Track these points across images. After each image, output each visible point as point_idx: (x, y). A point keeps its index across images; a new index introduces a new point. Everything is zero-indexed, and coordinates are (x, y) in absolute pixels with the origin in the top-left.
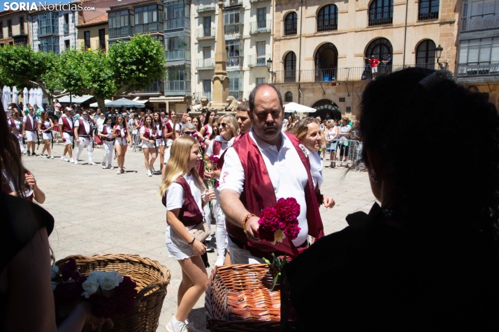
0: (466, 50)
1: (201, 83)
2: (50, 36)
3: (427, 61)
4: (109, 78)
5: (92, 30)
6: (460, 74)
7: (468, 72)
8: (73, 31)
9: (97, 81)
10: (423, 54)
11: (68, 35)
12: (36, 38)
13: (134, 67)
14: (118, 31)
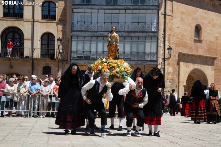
0: (76, 43)
3: (48, 47)
6: (73, 58)
7: (78, 57)
10: (45, 42)
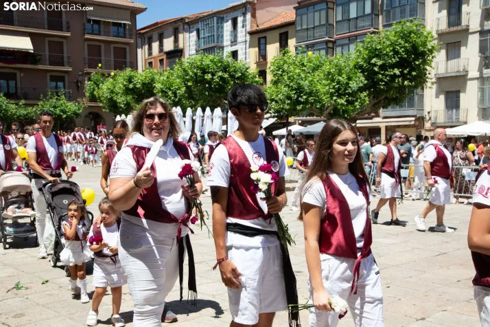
1: (442, 97)
2: (214, 47)
4: (361, 90)
5: (269, 35)
8: (243, 39)
9: (344, 95)
11: (236, 45)
12: (194, 52)
13: (397, 71)
14: (310, 33)
